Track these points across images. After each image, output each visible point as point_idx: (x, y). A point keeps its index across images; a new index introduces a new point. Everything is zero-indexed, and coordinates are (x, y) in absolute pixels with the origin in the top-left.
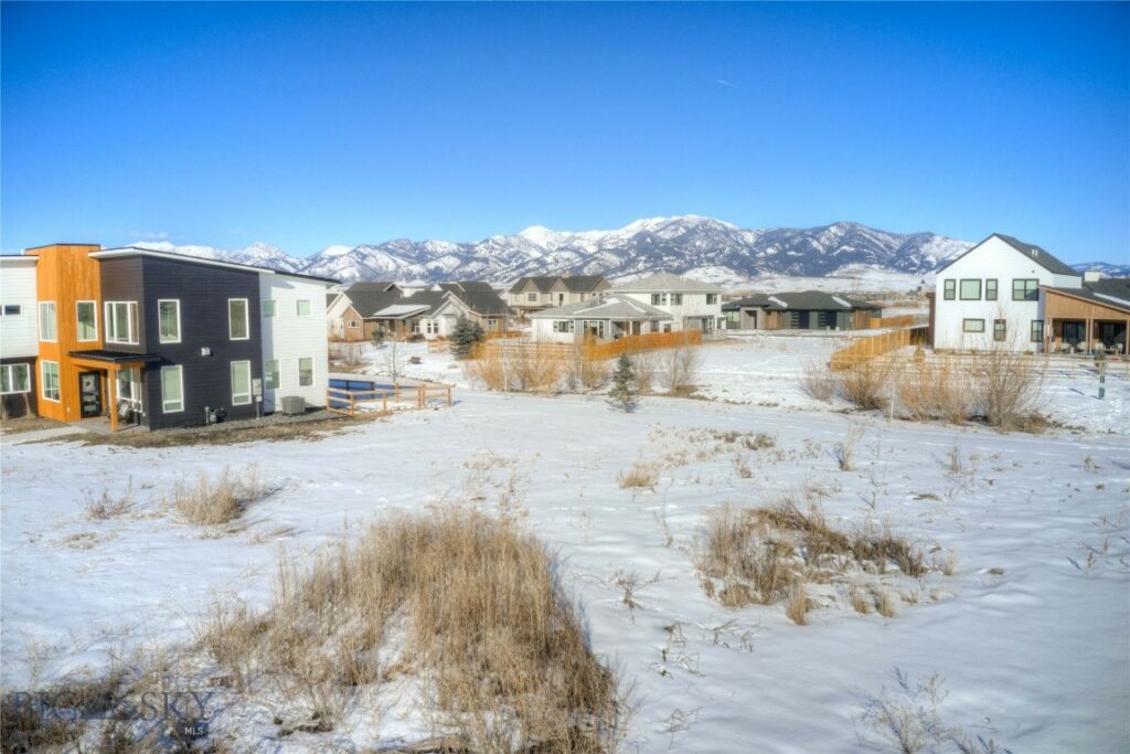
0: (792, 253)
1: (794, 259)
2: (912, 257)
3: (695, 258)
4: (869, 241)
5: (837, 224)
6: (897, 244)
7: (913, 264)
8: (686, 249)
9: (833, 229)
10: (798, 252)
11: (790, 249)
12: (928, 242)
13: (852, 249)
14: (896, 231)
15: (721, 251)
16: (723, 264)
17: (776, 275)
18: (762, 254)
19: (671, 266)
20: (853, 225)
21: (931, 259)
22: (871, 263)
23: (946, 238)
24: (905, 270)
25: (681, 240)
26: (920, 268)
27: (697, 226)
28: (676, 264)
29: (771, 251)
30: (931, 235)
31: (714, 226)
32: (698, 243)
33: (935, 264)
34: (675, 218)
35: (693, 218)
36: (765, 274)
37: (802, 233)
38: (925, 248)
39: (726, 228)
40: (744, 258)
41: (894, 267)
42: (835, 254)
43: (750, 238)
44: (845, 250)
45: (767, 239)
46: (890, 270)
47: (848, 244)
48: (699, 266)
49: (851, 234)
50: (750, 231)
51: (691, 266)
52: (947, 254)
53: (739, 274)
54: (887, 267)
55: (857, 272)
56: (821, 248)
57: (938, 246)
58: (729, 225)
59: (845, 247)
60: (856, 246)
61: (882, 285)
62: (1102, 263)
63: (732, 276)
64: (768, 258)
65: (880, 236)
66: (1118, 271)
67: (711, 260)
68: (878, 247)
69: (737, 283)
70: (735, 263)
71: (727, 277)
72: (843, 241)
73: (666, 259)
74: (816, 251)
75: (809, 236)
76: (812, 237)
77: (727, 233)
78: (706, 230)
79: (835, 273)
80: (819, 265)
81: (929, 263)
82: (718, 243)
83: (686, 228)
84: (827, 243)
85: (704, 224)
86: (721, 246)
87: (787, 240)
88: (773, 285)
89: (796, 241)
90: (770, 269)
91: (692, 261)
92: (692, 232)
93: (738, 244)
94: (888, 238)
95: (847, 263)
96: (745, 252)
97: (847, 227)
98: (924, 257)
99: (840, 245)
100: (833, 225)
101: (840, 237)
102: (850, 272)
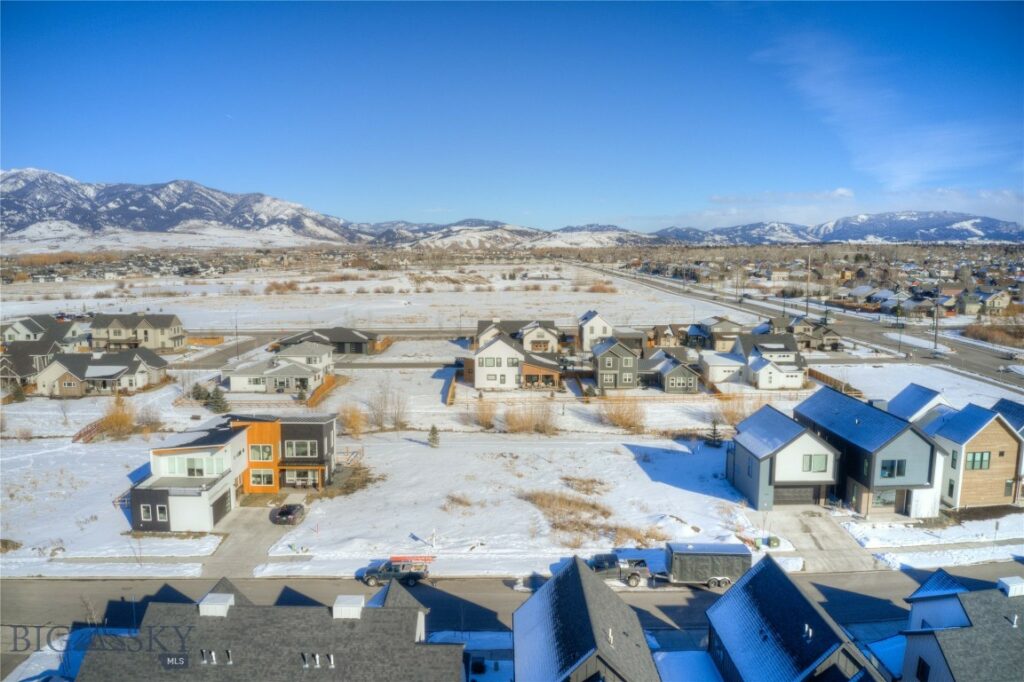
0: (133, 208)
1: (135, 215)
2: (246, 215)
3: (37, 212)
4: (207, 199)
5: (176, 182)
6: (231, 203)
7: (247, 221)
8: (26, 202)
9: (172, 187)
10: (139, 207)
11: (132, 204)
12: (259, 201)
13: (191, 206)
14: (230, 191)
15: (63, 205)
16: (65, 218)
17: (120, 230)
18: (103, 208)
19: (12, 221)
20: (191, 184)
21: (263, 217)
22: (209, 220)
23: (275, 199)
24: (240, 226)
25: (21, 194)
26: (253, 225)
27: (37, 179)
28: (17, 218)
29: (112, 205)
30: (262, 195)
31: (54, 179)
32: (38, 197)
33: (266, 221)
34: (14, 171)
35: (32, 172)
36: (109, 228)
37: (142, 189)
38: (256, 208)
39: (66, 182)
40: (85, 212)
41: (231, 224)
42: (175, 210)
43: (91, 192)
44: (184, 208)
45: (109, 193)
46: (227, 226)
47: (187, 201)
48: (41, 220)
49: (189, 191)
50: (90, 185)
51: (33, 220)
52: (277, 212)
53: (82, 228)
54: (224, 224)
55: (198, 227)
56: (161, 204)
57: (268, 205)
58: (69, 179)
59: (184, 204)
60: (194, 203)
61: (222, 240)
62: (403, 222)
63: (76, 230)
64: (110, 213)
65: (216, 195)
66: (416, 228)
67: (53, 214)
68: (215, 205)
69: (82, 238)
70: (78, 217)
71: (70, 231)
72: (182, 198)
73: (7, 213)
74: (156, 206)
75: (150, 192)
76: (152, 193)
77: (67, 186)
78: (45, 183)
79: (177, 229)
80: (161, 220)
81: (261, 220)
82: (58, 196)
83: (25, 181)
84: (167, 199)
85: (44, 177)
86: (62, 199)
87: (128, 195)
88: (118, 240)
89: (138, 196)
90: (113, 223)
91: (34, 215)
92: (31, 185)
93: (80, 198)
94: (224, 197)
95: (188, 219)
96: (86, 206)
97: (185, 185)
98: (256, 215)
99: (180, 201)
100: (171, 183)
101: (179, 194)
102: (189, 228)
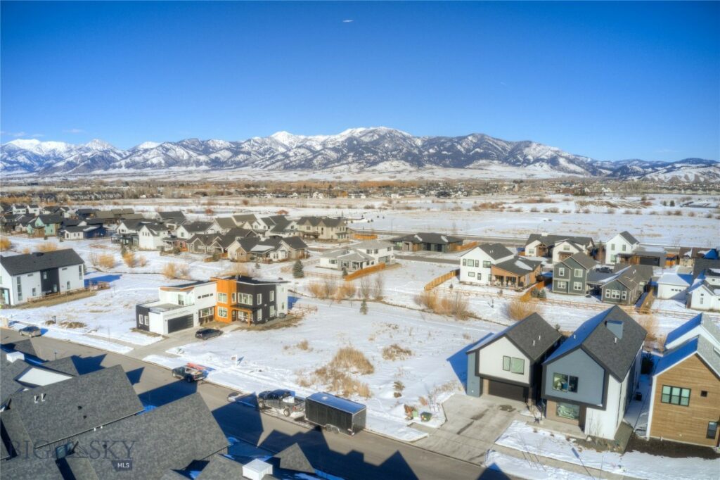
0: (445, 152)
1: (446, 157)
2: (519, 157)
3: (384, 155)
4: (492, 146)
5: (473, 135)
6: (509, 148)
7: (519, 161)
8: (379, 149)
9: (470, 138)
10: (448, 152)
11: (444, 150)
12: (528, 146)
13: (482, 151)
14: (509, 140)
15: (401, 151)
16: (402, 159)
17: (435, 167)
18: (426, 153)
19: (369, 160)
20: (482, 136)
21: (530, 157)
22: (493, 160)
23: (539, 145)
24: (514, 164)
25: (376, 143)
26: (522, 163)
27: (386, 134)
28: (372, 158)
29: (431, 151)
30: (530, 142)
31: (397, 134)
32: (386, 145)
33: (532, 161)
34: (372, 128)
35: (383, 129)
36: (428, 166)
37: (451, 140)
38: (526, 151)
39: (404, 136)
40: (415, 155)
41: (507, 162)
42: (471, 153)
43: (419, 143)
44: (477, 152)
45: (430, 143)
46: (505, 163)
47: (479, 148)
48: (387, 160)
49: (481, 140)
50: (419, 138)
51: (382, 160)
52: (540, 154)
53: (412, 166)
54: (503, 163)
55: (485, 165)
56: (462, 150)
57: (535, 149)
58: (406, 134)
59: (477, 150)
60: (484, 149)
61: (498, 174)
62: (637, 160)
63: (408, 166)
64: (430, 156)
65: (499, 143)
66: (648, 165)
67: (395, 156)
68: (498, 149)
69: (411, 172)
70: (410, 158)
71: (402, 167)
72: (476, 146)
73: (366, 155)
74: (460, 151)
75: (456, 142)
76: (458, 143)
77: (405, 139)
78: (391, 137)
79: (471, 166)
80: (461, 160)
81: (529, 160)
82: (399, 145)
83: (378, 135)
84: (466, 146)
85: (390, 133)
86: (401, 147)
87: (442, 144)
88: (433, 173)
89: (447, 145)
90: (431, 162)
91: (383, 157)
92: (382, 137)
93: (412, 146)
94: (504, 144)
95: (478, 159)
96: (416, 151)
97: (479, 137)
98: (525, 156)
99: (475, 148)
100: (470, 135)
101: (475, 143)
102: (480, 165)
